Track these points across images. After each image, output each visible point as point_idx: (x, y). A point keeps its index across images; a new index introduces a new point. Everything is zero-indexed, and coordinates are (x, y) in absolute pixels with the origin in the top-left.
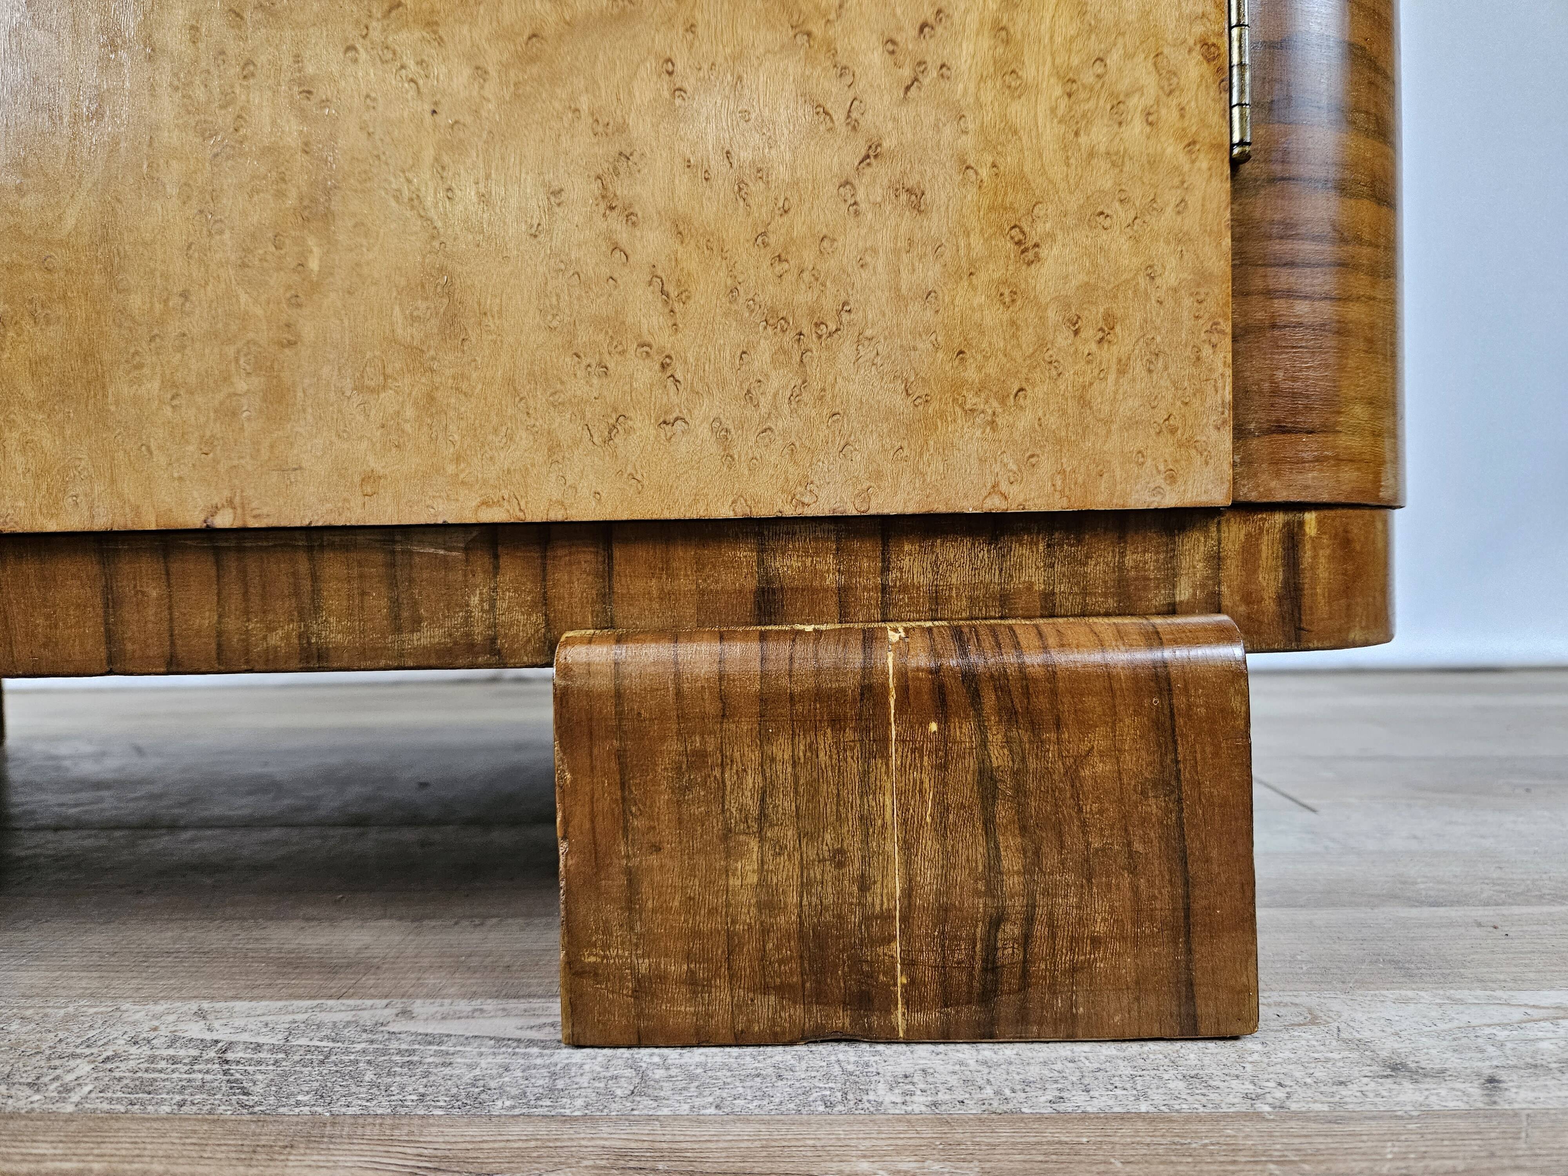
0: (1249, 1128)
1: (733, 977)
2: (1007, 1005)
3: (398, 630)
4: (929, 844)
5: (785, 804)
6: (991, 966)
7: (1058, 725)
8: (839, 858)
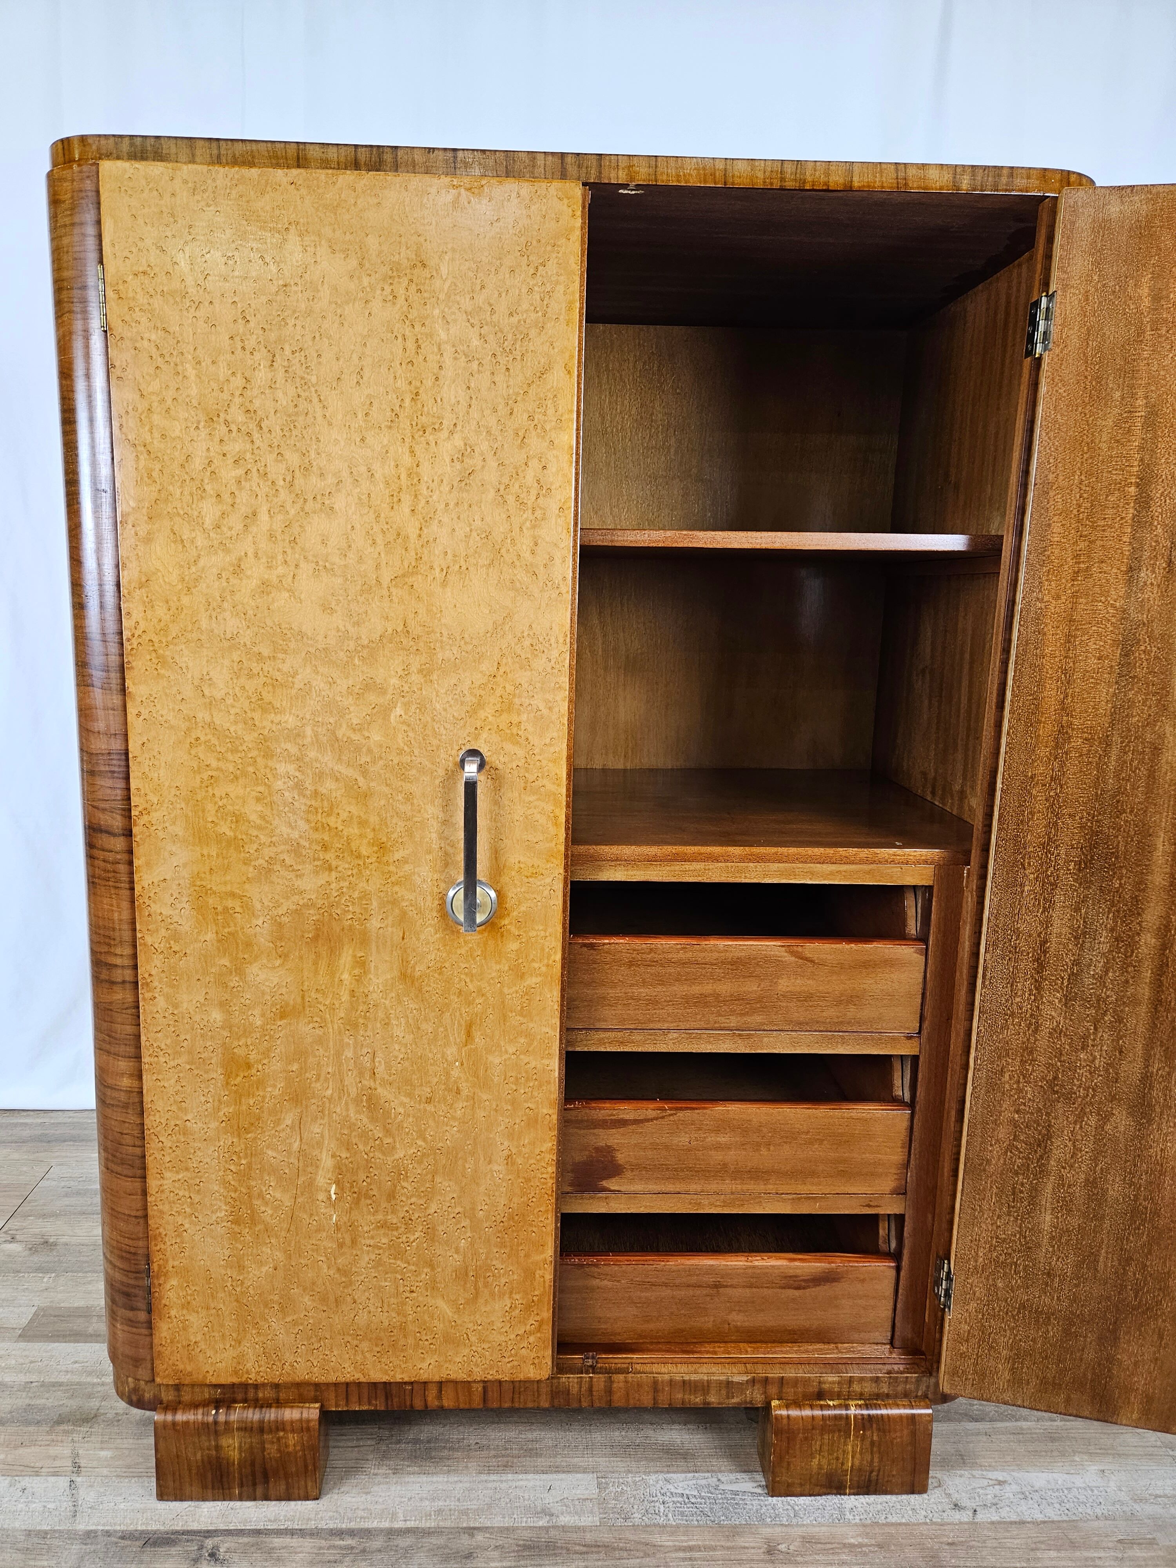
0: (925, 1527)
1: (811, 1483)
2: (872, 1488)
3: (728, 1398)
4: (858, 1456)
5: (826, 1448)
6: (870, 1481)
7: (889, 1432)
8: (837, 1459)
